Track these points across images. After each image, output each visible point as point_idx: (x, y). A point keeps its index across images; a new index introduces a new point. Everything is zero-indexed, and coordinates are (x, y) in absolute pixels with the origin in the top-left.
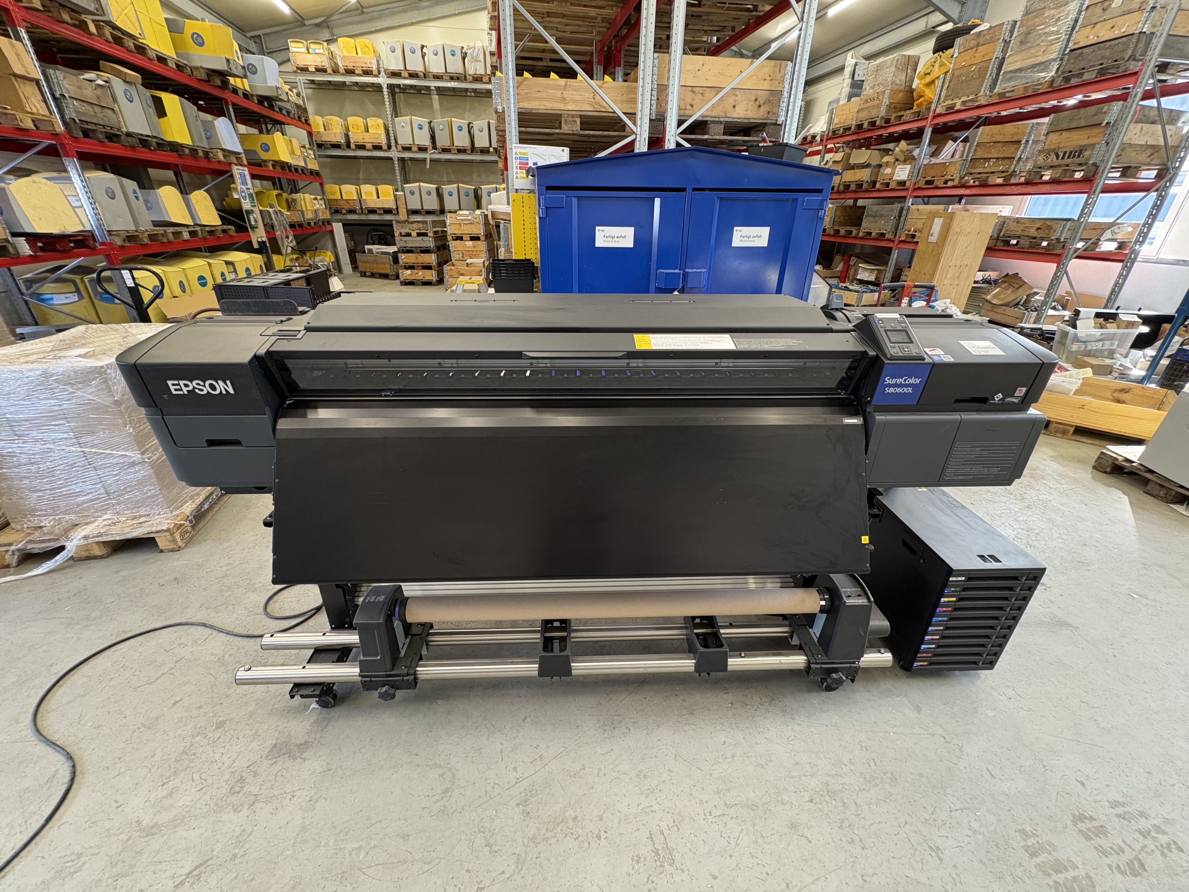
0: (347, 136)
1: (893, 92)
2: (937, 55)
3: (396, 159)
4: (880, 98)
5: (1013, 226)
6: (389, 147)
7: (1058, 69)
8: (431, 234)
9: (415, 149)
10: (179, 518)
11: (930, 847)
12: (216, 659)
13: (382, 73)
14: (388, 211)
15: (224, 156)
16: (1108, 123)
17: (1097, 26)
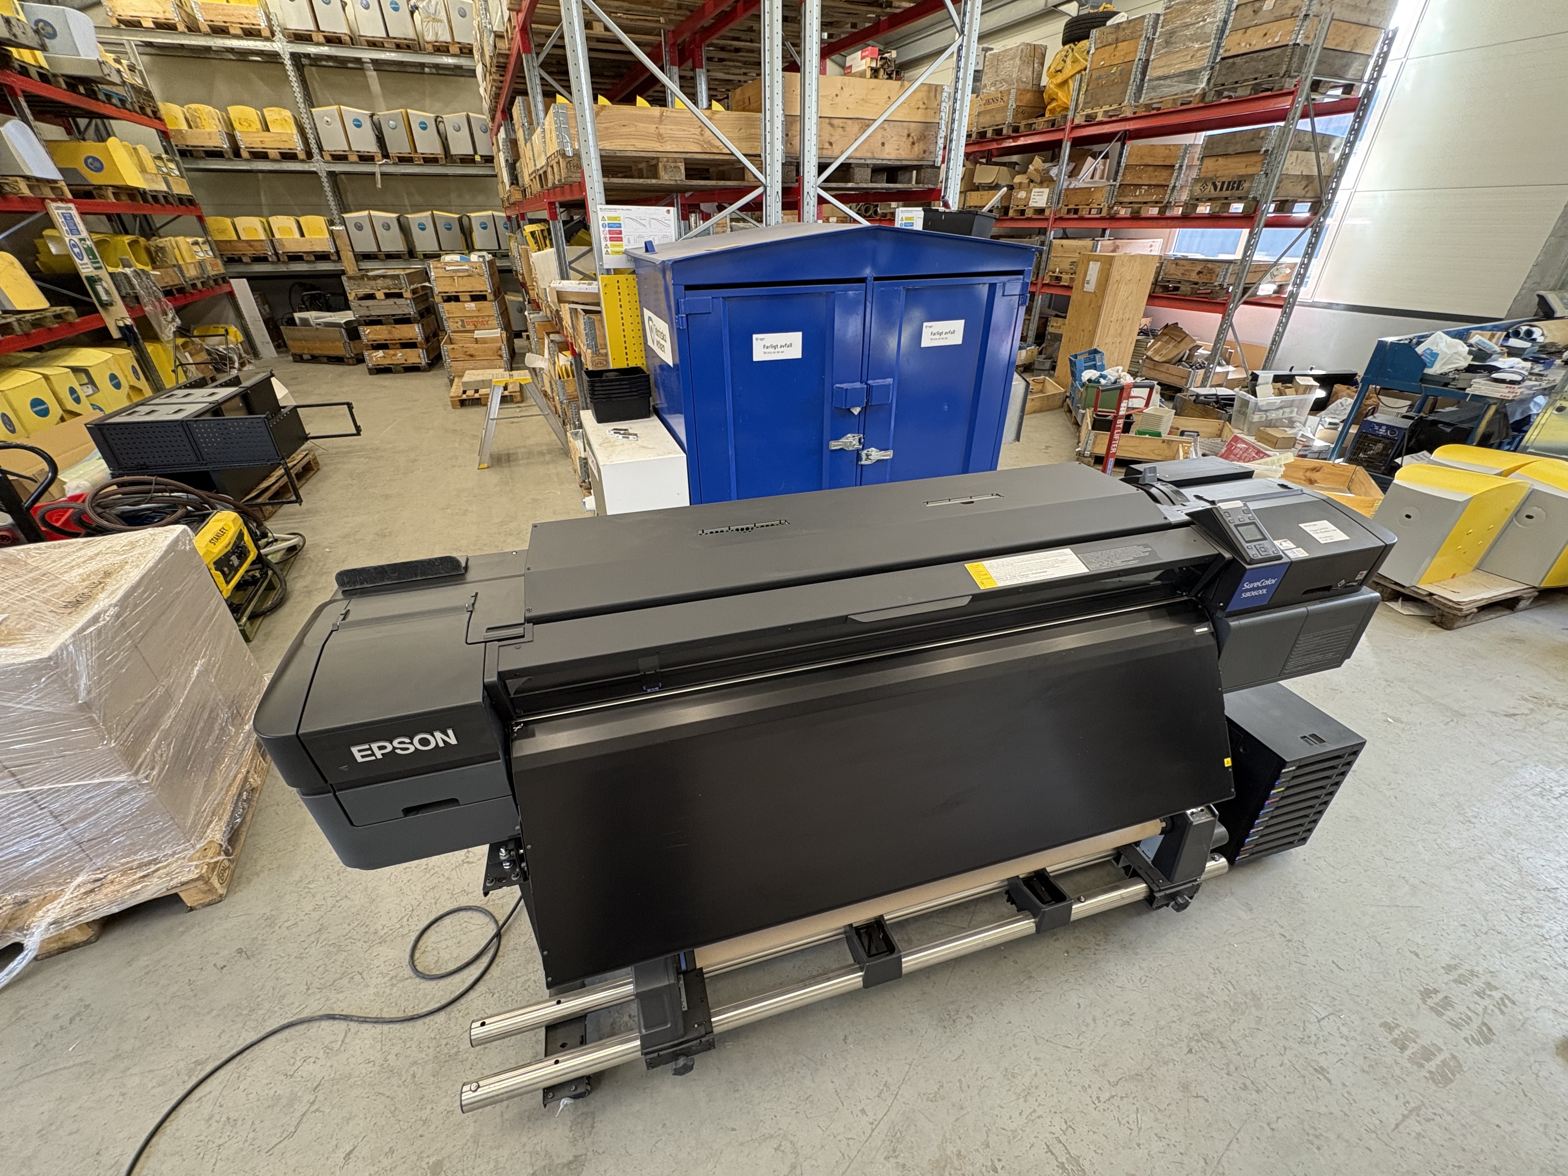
0: (232, 138)
1: (1021, 92)
2: (1067, 47)
3: (323, 175)
4: (1005, 99)
5: (1172, 269)
6: (309, 155)
7: (1209, 80)
8: (408, 295)
9: (353, 158)
10: (210, 853)
11: (1315, 1070)
12: (377, 1068)
13: (279, 35)
14: (323, 257)
15: (30, 187)
16: (1267, 151)
17: (1249, 31)
